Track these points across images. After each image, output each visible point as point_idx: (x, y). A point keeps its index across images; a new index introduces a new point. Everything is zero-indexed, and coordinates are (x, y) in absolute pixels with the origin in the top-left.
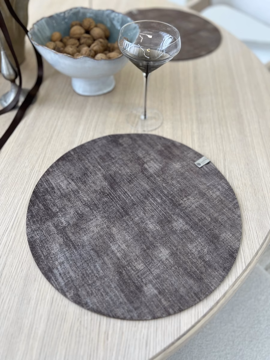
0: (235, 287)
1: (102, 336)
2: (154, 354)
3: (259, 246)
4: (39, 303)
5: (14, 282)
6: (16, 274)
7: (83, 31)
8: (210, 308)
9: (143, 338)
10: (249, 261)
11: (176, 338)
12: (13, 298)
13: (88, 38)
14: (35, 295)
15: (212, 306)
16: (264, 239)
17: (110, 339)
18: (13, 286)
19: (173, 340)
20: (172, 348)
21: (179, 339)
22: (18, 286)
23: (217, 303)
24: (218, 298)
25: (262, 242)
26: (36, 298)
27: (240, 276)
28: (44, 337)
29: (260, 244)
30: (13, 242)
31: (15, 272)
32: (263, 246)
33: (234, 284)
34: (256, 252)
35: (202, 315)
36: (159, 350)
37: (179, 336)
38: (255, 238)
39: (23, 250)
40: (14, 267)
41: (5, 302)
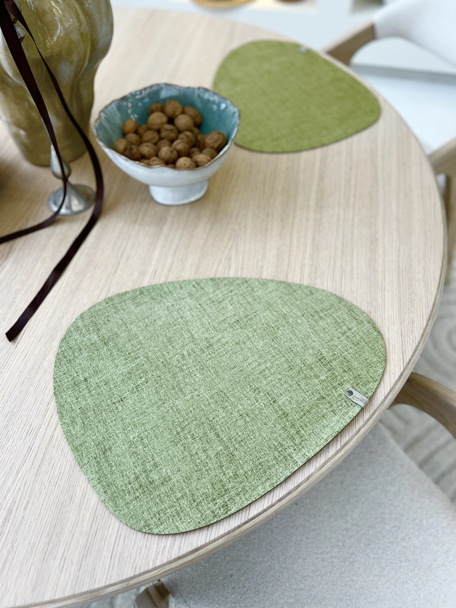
7: (165, 119)
13: (172, 130)
23: (298, 486)
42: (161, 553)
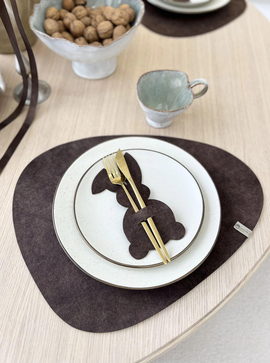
0: (255, 270)
42: (146, 346)
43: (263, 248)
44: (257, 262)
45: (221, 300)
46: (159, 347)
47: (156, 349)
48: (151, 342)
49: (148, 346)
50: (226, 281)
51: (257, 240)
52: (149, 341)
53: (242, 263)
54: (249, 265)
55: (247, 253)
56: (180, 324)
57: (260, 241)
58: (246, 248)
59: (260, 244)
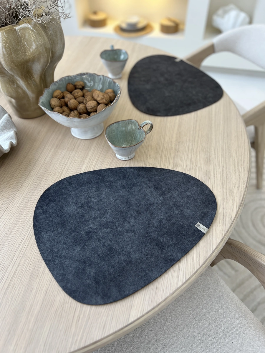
0: (175, 295)
1: (76, 318)
2: (108, 334)
3: (199, 267)
4: (38, 292)
5: (24, 277)
6: (25, 271)
8: (153, 307)
9: (103, 322)
10: (189, 277)
11: (125, 325)
12: (22, 287)
14: (36, 287)
15: (154, 306)
16: (204, 261)
17: (80, 321)
18: (23, 279)
19: (122, 326)
20: (121, 332)
21: (126, 326)
22: (26, 279)
24: (160, 301)
25: (202, 263)
26: (36, 289)
27: (179, 287)
28: (38, 315)
29: (200, 265)
30: (26, 249)
31: (25, 270)
32: (202, 267)
33: (173, 293)
34: (196, 270)
35: (146, 311)
36: (111, 332)
37: (127, 324)
38: (198, 260)
39: (32, 255)
40: (25, 266)
41: (16, 289)
43: (186, 277)
44: (178, 288)
45: (141, 315)
46: (83, 346)
47: (81, 347)
48: (78, 342)
49: (75, 344)
50: (149, 300)
51: (181, 271)
52: (77, 340)
53: (165, 287)
54: (170, 289)
55: (171, 280)
56: (104, 330)
57: (184, 271)
58: (171, 276)
59: (183, 274)
